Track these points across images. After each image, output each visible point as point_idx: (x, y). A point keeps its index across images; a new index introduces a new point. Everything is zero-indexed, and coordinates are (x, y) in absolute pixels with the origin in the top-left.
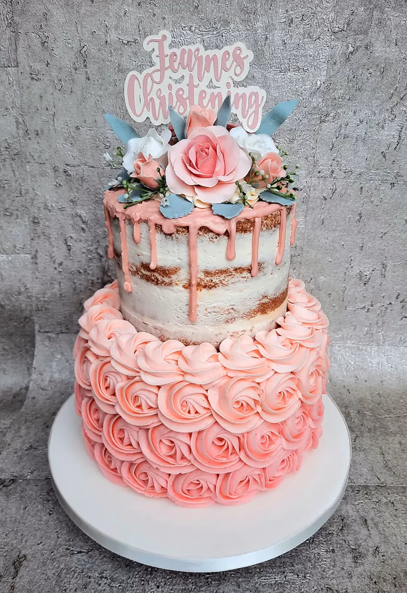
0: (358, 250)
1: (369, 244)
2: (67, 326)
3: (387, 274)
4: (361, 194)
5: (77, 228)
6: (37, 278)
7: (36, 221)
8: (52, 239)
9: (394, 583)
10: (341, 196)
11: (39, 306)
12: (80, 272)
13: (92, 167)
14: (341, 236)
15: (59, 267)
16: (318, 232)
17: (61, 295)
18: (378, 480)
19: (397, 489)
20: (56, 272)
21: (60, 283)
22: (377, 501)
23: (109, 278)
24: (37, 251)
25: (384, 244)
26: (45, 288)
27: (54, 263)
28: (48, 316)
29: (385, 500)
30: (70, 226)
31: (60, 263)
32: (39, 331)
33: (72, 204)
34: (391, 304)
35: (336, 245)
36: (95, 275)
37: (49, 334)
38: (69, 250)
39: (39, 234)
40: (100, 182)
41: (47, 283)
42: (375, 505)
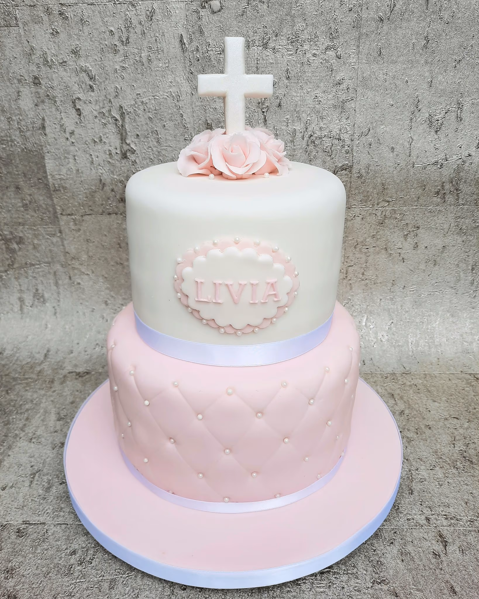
0: (425, 86)
1: (440, 77)
2: (90, 206)
3: (463, 116)
4: (427, 9)
5: (83, 86)
6: (48, 152)
7: (37, 81)
8: (58, 103)
9: (416, 432)
10: (402, 14)
11: (56, 186)
12: (95, 142)
13: (92, 4)
14: (405, 69)
15: (71, 137)
16: (375, 67)
17: (78, 170)
18: (404, 369)
19: (419, 375)
20: (68, 143)
21: (74, 156)
22: (402, 383)
23: (128, 147)
24: (43, 119)
25: (458, 76)
26: (59, 164)
27: (65, 132)
28: (68, 197)
29: (409, 383)
30: (76, 85)
31: (71, 132)
32: (61, 214)
33: (73, 56)
34: (469, 155)
35: (398, 82)
36: (112, 144)
37: (73, 217)
38: (80, 115)
39: (42, 98)
40: (103, 22)
41: (61, 158)
42: (401, 386)
